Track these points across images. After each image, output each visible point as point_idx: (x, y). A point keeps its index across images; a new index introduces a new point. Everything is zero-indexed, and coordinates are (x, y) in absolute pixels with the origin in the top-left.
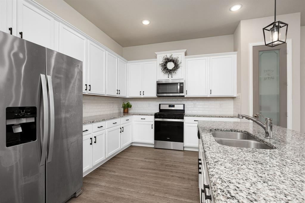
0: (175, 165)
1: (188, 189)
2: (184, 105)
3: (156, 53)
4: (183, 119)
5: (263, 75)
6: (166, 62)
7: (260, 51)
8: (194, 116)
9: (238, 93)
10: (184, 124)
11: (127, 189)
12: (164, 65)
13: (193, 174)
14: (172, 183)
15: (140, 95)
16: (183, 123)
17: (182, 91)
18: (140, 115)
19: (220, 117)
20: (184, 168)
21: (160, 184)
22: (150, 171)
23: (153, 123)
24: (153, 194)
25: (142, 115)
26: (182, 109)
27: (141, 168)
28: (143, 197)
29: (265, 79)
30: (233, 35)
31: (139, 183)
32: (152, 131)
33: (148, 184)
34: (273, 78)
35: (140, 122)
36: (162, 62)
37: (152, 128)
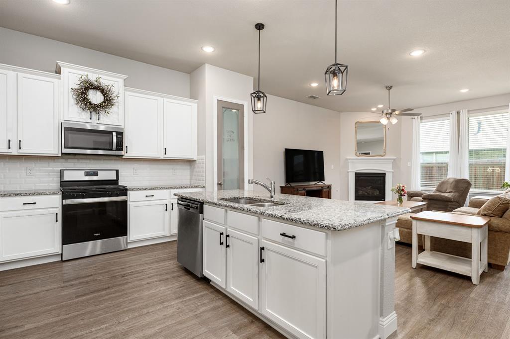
0: (136, 271)
1: (183, 286)
2: (117, 171)
3: (60, 63)
4: (127, 195)
5: (226, 136)
6: (87, 89)
7: (223, 107)
8: (145, 189)
9: (198, 155)
10: (128, 203)
11: (93, 330)
12: (82, 93)
13: (173, 270)
14: (157, 290)
15: (9, 148)
16: (126, 202)
17: (120, 146)
18: (16, 195)
19: (182, 188)
20: (154, 269)
21: (142, 299)
22: (104, 292)
23: (59, 211)
24: (146, 312)
25: (26, 195)
26: (115, 178)
27: (77, 297)
28: (134, 322)
29: (227, 141)
30: (189, 75)
31: (104, 314)
32: (58, 227)
33: (122, 307)
34: (233, 140)
35: (21, 212)
36: (77, 87)
37: (57, 221)
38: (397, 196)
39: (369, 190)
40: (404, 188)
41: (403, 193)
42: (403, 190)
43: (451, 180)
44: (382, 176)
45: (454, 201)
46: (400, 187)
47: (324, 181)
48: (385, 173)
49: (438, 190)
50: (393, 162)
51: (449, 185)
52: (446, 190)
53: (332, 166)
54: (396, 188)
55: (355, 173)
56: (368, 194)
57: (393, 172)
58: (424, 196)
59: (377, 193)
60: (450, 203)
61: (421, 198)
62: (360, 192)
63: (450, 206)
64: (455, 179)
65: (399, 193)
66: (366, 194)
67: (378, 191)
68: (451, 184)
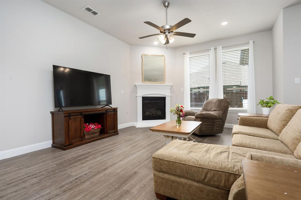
38: (176, 117)
39: (153, 111)
40: (182, 108)
41: (181, 113)
42: (181, 111)
43: (215, 101)
44: (163, 99)
45: (219, 119)
46: (178, 108)
47: (111, 104)
48: (165, 97)
49: (204, 109)
50: (170, 88)
51: (213, 105)
52: (211, 109)
53: (122, 91)
54: (174, 108)
55: (142, 97)
56: (152, 114)
57: (171, 96)
58: (196, 115)
59: (159, 113)
60: (216, 120)
61: (194, 117)
62: (147, 113)
63: (216, 123)
64: (218, 99)
65: (178, 114)
66: (151, 114)
67: (161, 112)
68: (215, 103)
